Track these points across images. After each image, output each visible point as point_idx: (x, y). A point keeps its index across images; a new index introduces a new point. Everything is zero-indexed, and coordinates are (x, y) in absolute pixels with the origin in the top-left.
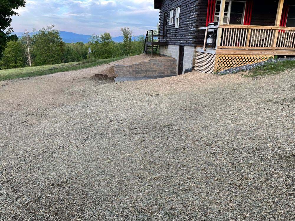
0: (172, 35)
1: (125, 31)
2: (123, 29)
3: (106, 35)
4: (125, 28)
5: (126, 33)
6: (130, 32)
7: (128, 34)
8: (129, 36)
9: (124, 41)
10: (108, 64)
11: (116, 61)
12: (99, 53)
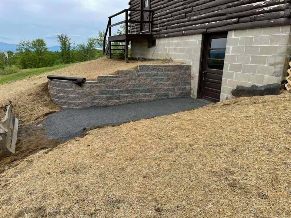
0: (172, 16)
1: (62, 38)
2: (59, 36)
3: (38, 41)
4: (62, 35)
5: (63, 39)
6: (68, 39)
7: (66, 41)
8: (67, 44)
9: (62, 49)
10: (37, 77)
11: (54, 71)
12: (31, 62)
